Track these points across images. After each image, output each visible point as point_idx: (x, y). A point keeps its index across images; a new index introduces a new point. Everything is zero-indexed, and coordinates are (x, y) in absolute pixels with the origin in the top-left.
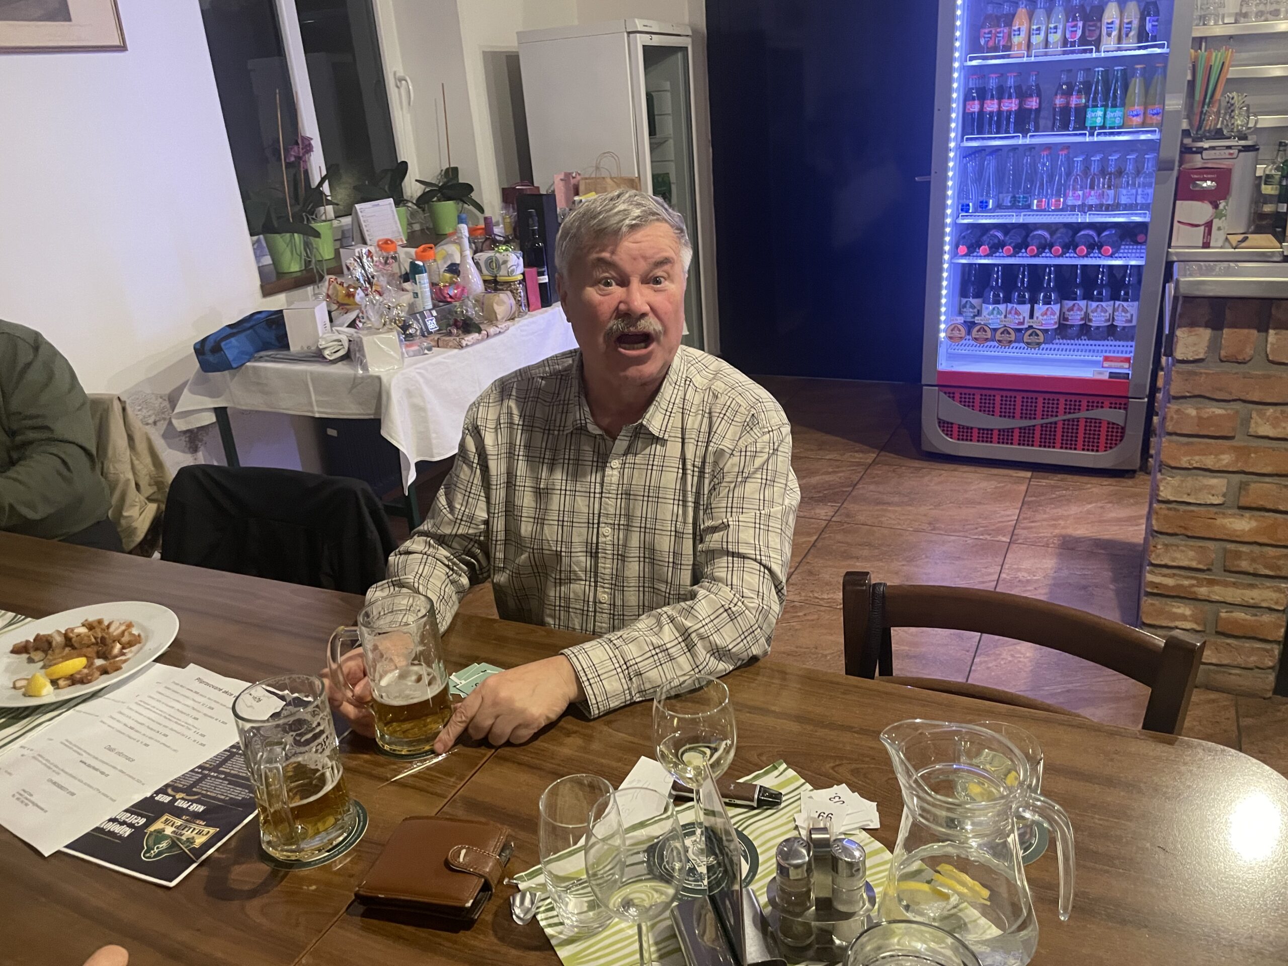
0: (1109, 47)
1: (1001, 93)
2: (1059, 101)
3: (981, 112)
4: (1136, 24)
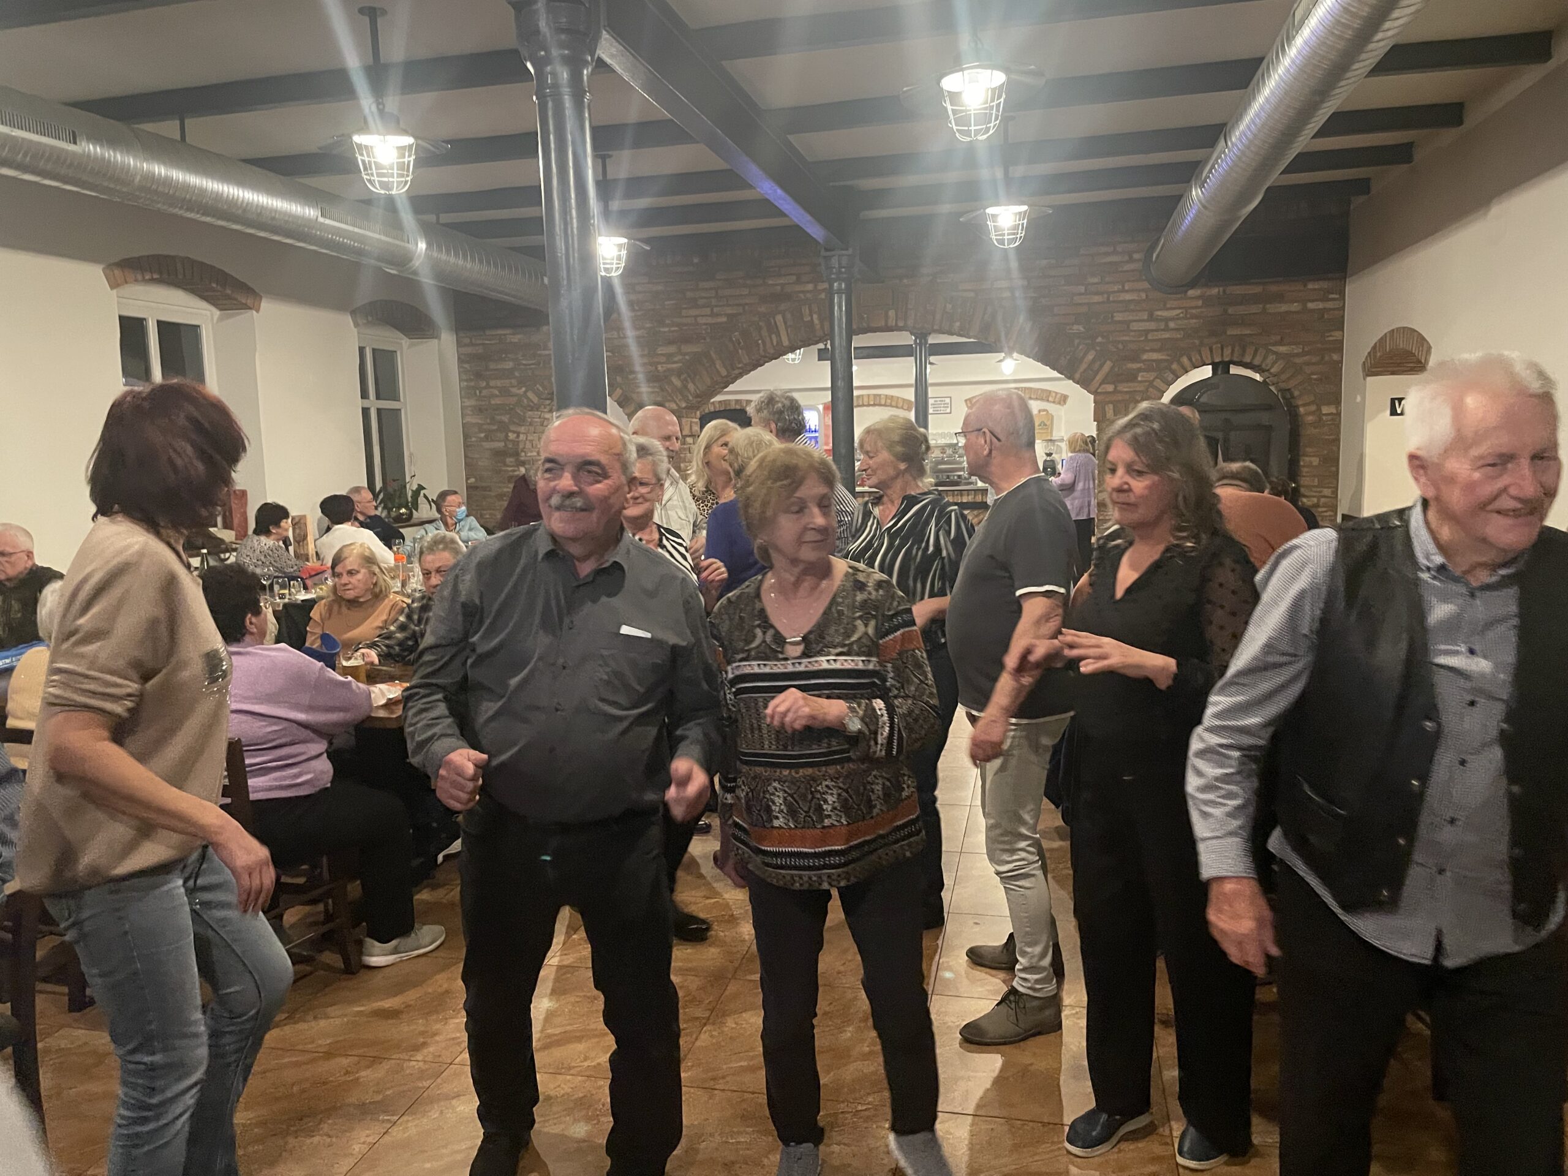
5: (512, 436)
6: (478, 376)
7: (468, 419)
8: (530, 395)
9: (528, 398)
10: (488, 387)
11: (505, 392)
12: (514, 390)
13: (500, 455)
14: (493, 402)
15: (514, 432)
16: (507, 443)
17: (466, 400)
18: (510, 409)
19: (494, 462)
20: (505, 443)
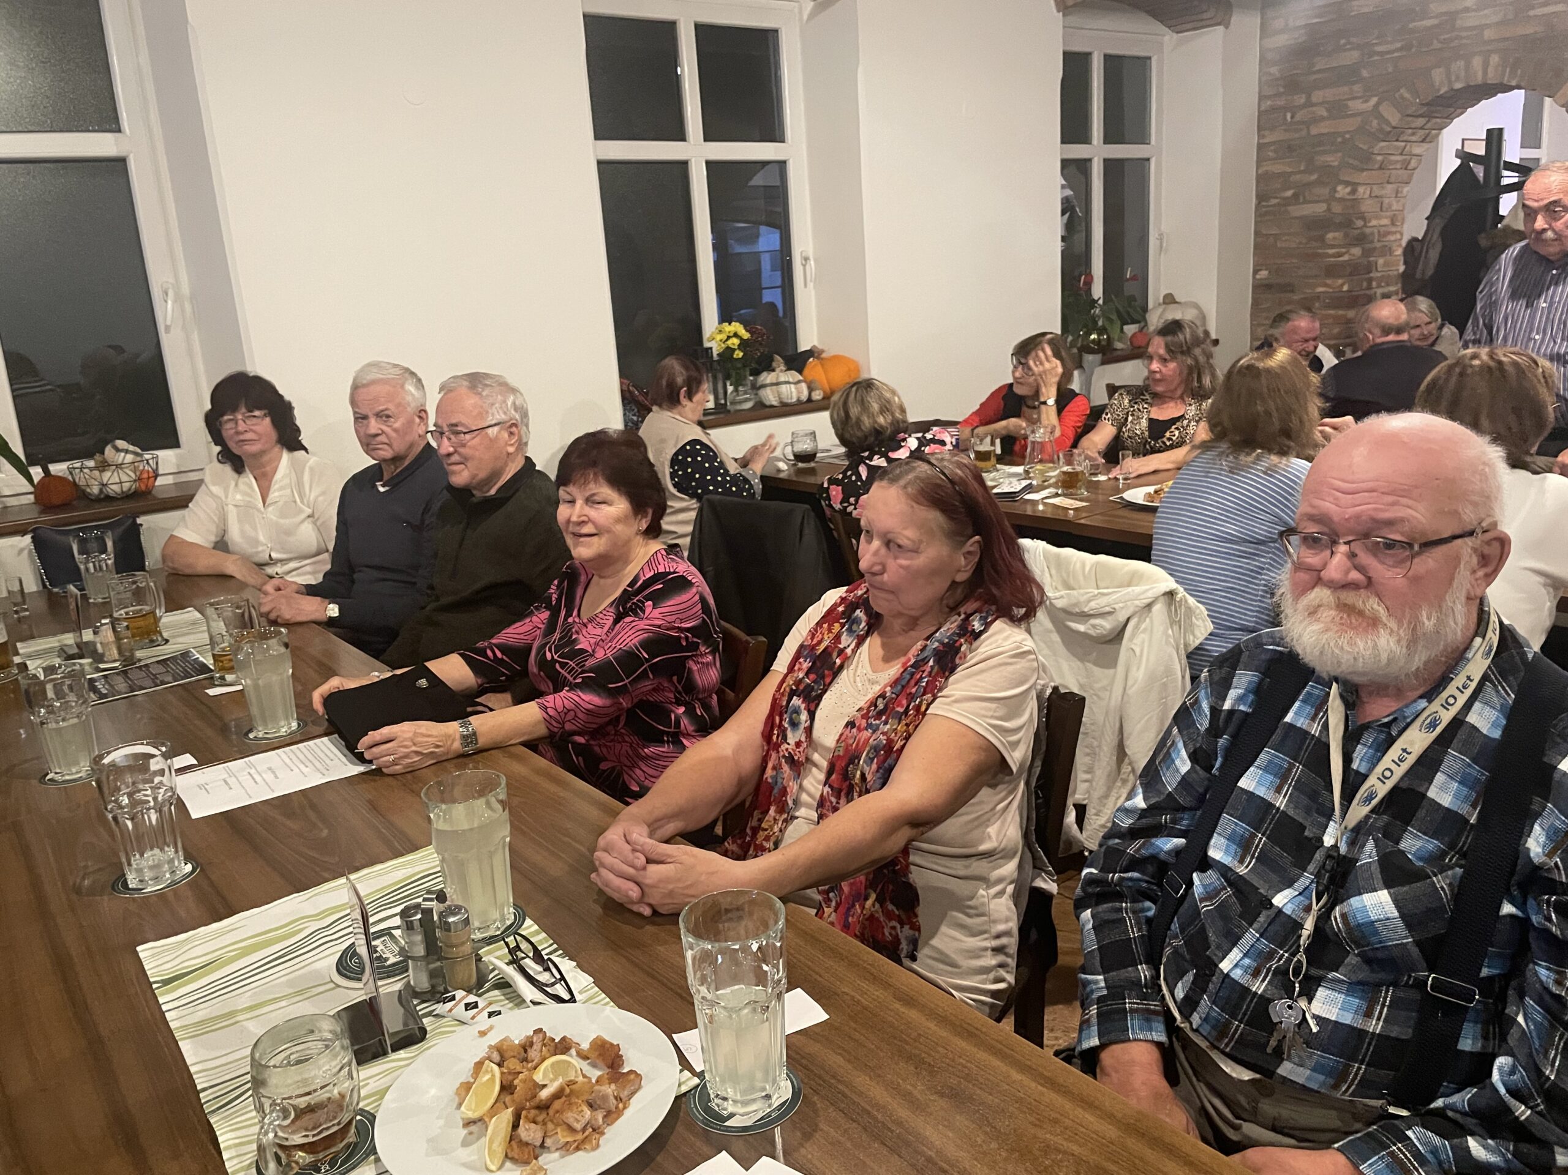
5: (1342, 191)
6: (1294, 86)
7: (1267, 167)
8: (1387, 110)
9: (1381, 118)
10: (1309, 104)
11: (1337, 109)
12: (1357, 105)
13: (1317, 226)
14: (1314, 131)
15: (1347, 183)
16: (1334, 204)
17: (1266, 133)
18: (1345, 141)
19: (1304, 241)
20: (1329, 205)
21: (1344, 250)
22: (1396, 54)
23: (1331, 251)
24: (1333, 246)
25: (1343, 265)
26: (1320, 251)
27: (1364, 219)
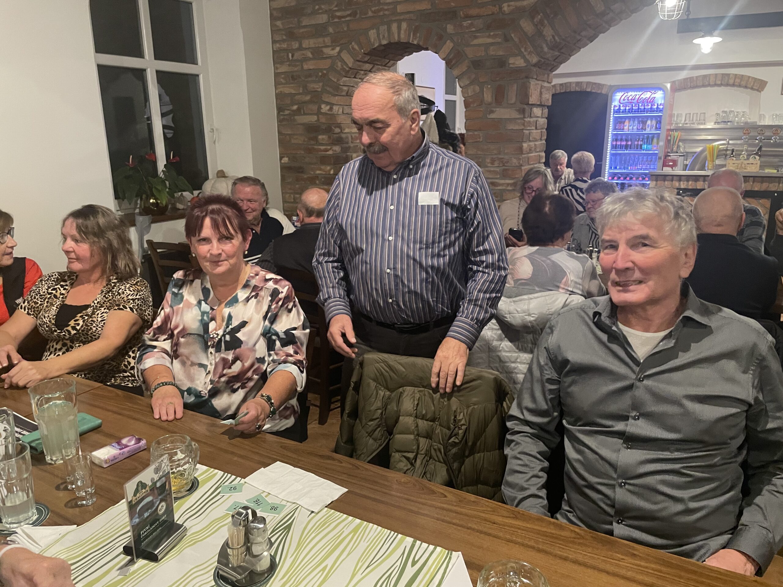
0: (648, 131)
1: (621, 140)
2: (636, 143)
3: (616, 145)
4: (654, 125)
5: (325, 108)
6: (291, 35)
7: (281, 89)
8: (346, 56)
9: (343, 61)
10: (300, 48)
11: (318, 53)
12: (328, 51)
13: (313, 130)
14: (305, 67)
15: (327, 103)
16: (320, 116)
17: (278, 66)
18: (324, 75)
19: (306, 140)
20: (318, 117)
21: (329, 147)
22: (348, 19)
23: (322, 148)
24: (322, 144)
25: (329, 157)
26: (316, 147)
27: (340, 127)
